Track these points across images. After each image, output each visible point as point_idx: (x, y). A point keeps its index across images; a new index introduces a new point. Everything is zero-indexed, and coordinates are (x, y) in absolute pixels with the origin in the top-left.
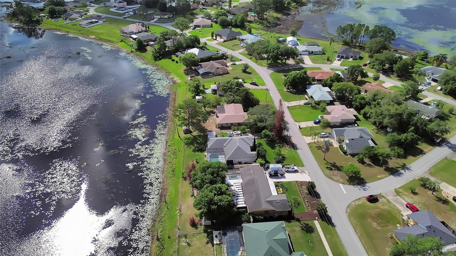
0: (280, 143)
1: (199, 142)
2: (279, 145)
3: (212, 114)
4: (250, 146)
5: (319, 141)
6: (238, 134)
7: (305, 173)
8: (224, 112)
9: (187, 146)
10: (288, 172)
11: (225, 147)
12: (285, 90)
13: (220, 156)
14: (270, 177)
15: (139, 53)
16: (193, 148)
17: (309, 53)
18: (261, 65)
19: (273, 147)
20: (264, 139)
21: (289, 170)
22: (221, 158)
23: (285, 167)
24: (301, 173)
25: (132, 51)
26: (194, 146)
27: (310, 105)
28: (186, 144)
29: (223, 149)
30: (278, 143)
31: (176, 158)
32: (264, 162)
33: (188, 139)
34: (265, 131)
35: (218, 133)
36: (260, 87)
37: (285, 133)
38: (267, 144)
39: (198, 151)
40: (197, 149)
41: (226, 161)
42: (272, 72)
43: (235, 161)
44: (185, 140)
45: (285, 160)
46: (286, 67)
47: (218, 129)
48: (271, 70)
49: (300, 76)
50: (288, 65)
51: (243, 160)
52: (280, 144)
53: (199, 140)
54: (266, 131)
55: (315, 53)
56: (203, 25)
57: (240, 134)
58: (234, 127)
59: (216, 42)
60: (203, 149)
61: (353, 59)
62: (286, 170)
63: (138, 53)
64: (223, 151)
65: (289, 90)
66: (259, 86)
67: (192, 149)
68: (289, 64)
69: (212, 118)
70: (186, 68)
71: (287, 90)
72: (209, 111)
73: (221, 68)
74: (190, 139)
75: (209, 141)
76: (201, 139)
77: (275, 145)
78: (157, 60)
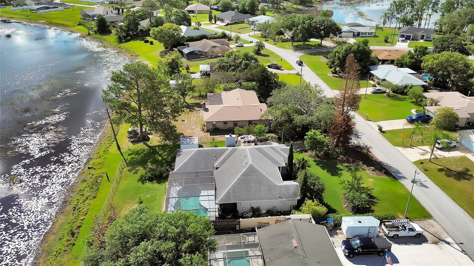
0: (348, 161)
1: (160, 158)
2: (346, 167)
3: (197, 109)
4: (279, 168)
5: (439, 157)
6: (249, 142)
7: (448, 243)
8: (220, 102)
9: (129, 168)
10: (397, 240)
11: (217, 168)
12: (331, 75)
13: (203, 193)
14: (348, 257)
15: (100, 36)
16: (141, 171)
17: (353, 35)
18: (284, 48)
19: (334, 172)
20: (310, 153)
21: (401, 233)
22: (206, 198)
23: (386, 223)
24: (436, 243)
25: (89, 34)
26: (145, 168)
27: (385, 95)
28: (128, 164)
29: (212, 174)
30: (344, 162)
31: (95, 197)
32: (323, 210)
33: (137, 153)
34: (312, 133)
35: (205, 141)
36: (286, 72)
37: (354, 141)
38: (317, 164)
39: (151, 179)
40: (149, 174)
41: (217, 206)
42: (302, 54)
43: (243, 206)
44: (129, 155)
45: (375, 202)
46: (324, 50)
47: (206, 134)
48: (300, 52)
49: (358, 48)
50: (325, 47)
51: (264, 204)
52: (348, 165)
53: (160, 155)
54: (314, 133)
55: (362, 36)
56: (198, 11)
57: (253, 142)
58: (241, 129)
59: (215, 26)
60: (164, 175)
61: (425, 40)
62: (392, 234)
63: (98, 36)
64: (213, 180)
65: (337, 74)
66: (283, 70)
67: (138, 176)
68: (327, 47)
69: (196, 115)
70: (165, 50)
71: (334, 75)
72: (192, 104)
73: (220, 47)
74: (142, 152)
75: (179, 155)
76: (166, 153)
77: (338, 166)
78: (123, 43)
